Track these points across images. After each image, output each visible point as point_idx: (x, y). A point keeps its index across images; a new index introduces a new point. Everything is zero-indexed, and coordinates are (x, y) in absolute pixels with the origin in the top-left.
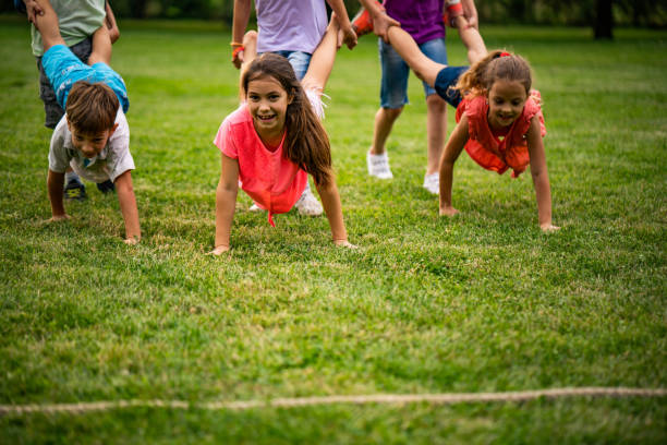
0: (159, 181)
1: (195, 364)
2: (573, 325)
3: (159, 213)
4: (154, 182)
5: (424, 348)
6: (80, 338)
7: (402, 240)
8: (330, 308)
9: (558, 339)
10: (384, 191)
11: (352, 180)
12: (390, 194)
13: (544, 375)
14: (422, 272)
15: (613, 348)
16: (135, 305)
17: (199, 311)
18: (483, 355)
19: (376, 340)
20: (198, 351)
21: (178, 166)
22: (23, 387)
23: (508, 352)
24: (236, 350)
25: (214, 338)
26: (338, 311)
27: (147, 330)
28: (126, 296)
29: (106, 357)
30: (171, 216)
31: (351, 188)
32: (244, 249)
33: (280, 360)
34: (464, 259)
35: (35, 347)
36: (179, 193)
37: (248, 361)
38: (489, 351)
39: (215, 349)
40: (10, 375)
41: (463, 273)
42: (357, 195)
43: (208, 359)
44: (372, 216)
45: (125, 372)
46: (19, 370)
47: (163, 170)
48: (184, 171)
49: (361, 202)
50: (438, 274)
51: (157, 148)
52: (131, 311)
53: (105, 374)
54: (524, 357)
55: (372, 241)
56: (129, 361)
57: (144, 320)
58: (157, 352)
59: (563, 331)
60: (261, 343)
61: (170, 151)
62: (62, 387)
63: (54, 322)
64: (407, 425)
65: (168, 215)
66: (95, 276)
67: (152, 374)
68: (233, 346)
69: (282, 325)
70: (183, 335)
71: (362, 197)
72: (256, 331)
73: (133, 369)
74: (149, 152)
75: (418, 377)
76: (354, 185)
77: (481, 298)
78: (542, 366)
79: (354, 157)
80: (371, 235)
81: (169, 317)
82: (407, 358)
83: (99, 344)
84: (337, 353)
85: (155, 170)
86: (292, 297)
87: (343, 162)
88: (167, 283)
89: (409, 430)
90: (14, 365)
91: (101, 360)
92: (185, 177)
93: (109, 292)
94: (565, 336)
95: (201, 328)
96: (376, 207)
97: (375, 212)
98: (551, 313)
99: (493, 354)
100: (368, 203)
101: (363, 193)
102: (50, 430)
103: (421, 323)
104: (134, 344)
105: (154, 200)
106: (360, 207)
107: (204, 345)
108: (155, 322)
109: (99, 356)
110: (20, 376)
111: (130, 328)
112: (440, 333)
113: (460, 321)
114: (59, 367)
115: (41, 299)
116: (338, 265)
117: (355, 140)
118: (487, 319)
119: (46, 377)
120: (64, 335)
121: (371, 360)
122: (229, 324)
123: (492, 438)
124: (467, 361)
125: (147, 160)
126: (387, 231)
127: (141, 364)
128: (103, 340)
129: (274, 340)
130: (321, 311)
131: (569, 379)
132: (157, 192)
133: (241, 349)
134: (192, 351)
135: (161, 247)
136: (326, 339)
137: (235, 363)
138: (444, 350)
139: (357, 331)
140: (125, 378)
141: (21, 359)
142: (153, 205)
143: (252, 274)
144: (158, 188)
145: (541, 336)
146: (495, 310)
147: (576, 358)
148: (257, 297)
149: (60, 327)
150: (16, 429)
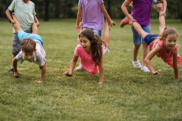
0: (63, 60)
1: (73, 104)
2: (169, 94)
3: (63, 68)
4: (62, 60)
5: (130, 99)
6: (44, 98)
7: (126, 74)
8: (107, 91)
9: (165, 97)
10: (122, 62)
11: (113, 59)
12: (124, 62)
13: (160, 105)
14: (131, 82)
15: (178, 99)
16: (58, 90)
17: (74, 91)
18: (145, 101)
19: (118, 98)
20: (73, 101)
21: (68, 56)
22: (31, 108)
23: (152, 100)
24: (83, 100)
25: (77, 98)
26: (109, 91)
27: (61, 96)
28: (55, 88)
29: (51, 102)
30: (66, 69)
31: (113, 61)
32: (85, 77)
33: (94, 103)
34: (142, 78)
35: (34, 100)
36: (68, 63)
37: (86, 103)
38: (147, 100)
39: (78, 100)
40: (28, 106)
41: (142, 82)
42: (115, 63)
43: (76, 103)
44: (119, 68)
45: (56, 105)
46: (30, 105)
47: (64, 57)
48: (69, 58)
49: (116, 65)
50: (135, 82)
51: (63, 52)
52: (57, 92)
53: (51, 106)
54: (156, 101)
55: (118, 74)
56: (57, 103)
57: (60, 94)
58: (63, 101)
59: (166, 95)
60: (89, 99)
61: (66, 53)
62: (41, 108)
63: (38, 94)
64: (125, 117)
65: (65, 68)
66: (47, 83)
67: (62, 106)
68: (82, 100)
69: (95, 95)
70: (69, 97)
71: (116, 64)
72: (88, 96)
73: (58, 105)
74: (60, 53)
75: (129, 106)
76: (114, 60)
77: (146, 88)
78: (160, 103)
79: (114, 53)
80: (118, 73)
81: (66, 93)
82: (126, 102)
83: (49, 99)
84: (108, 101)
85: (62, 58)
86: (97, 88)
87: (111, 54)
88: (65, 85)
89: (126, 118)
90: (29, 104)
91: (50, 103)
92: (70, 59)
93: (51, 87)
94: (167, 96)
95: (74, 95)
96: (120, 66)
97: (119, 67)
98: (163, 91)
99: (148, 101)
100: (118, 65)
101: (117, 63)
102: (38, 118)
103: (130, 94)
104: (58, 99)
105: (62, 65)
106: (116, 66)
107: (75, 99)
108: (63, 94)
109: (49, 102)
110: (31, 106)
111: (56, 95)
112: (135, 96)
113: (140, 93)
114: (40, 104)
115: (35, 89)
116: (109, 81)
117: (115, 49)
118: (147, 93)
119: (37, 106)
120: (40, 97)
121: (117, 103)
122: (81, 95)
123: (146, 119)
124: (141, 102)
125: (60, 55)
126: (122, 72)
127: (59, 104)
128: (50, 98)
129: (92, 98)
130: (104, 91)
131: (166, 106)
132: (63, 63)
133: (84, 100)
134: (72, 101)
135: (64, 76)
136: (106, 98)
137: (83, 104)
138: (136, 100)
139: (114, 96)
140: (56, 107)
141: (30, 102)
142: (62, 66)
143: (87, 83)
144: (63, 62)
145: (160, 97)
146: (149, 91)
147: (169, 102)
148: (88, 88)
149: (39, 95)
150: (30, 118)
